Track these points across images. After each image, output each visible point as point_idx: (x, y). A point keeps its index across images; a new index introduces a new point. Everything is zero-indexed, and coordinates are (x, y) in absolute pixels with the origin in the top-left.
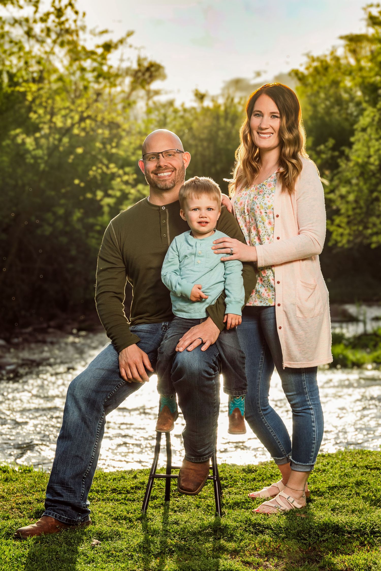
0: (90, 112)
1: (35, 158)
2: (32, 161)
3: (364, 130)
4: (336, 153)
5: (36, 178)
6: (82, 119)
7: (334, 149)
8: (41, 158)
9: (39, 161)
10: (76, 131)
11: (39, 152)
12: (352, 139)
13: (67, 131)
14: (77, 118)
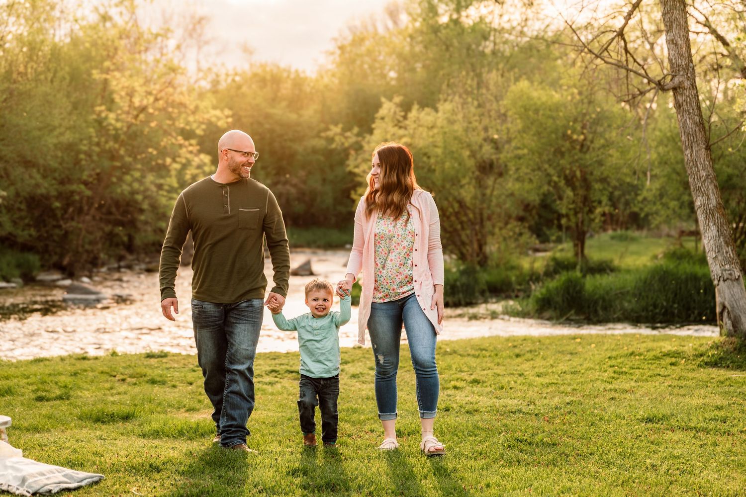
0: (163, 94)
1: (116, 129)
2: (113, 132)
3: (383, 118)
4: (360, 139)
5: (117, 146)
6: (156, 100)
7: (358, 135)
8: (121, 129)
9: (120, 132)
10: (151, 110)
11: (119, 125)
12: (373, 126)
13: (143, 109)
14: (151, 99)
